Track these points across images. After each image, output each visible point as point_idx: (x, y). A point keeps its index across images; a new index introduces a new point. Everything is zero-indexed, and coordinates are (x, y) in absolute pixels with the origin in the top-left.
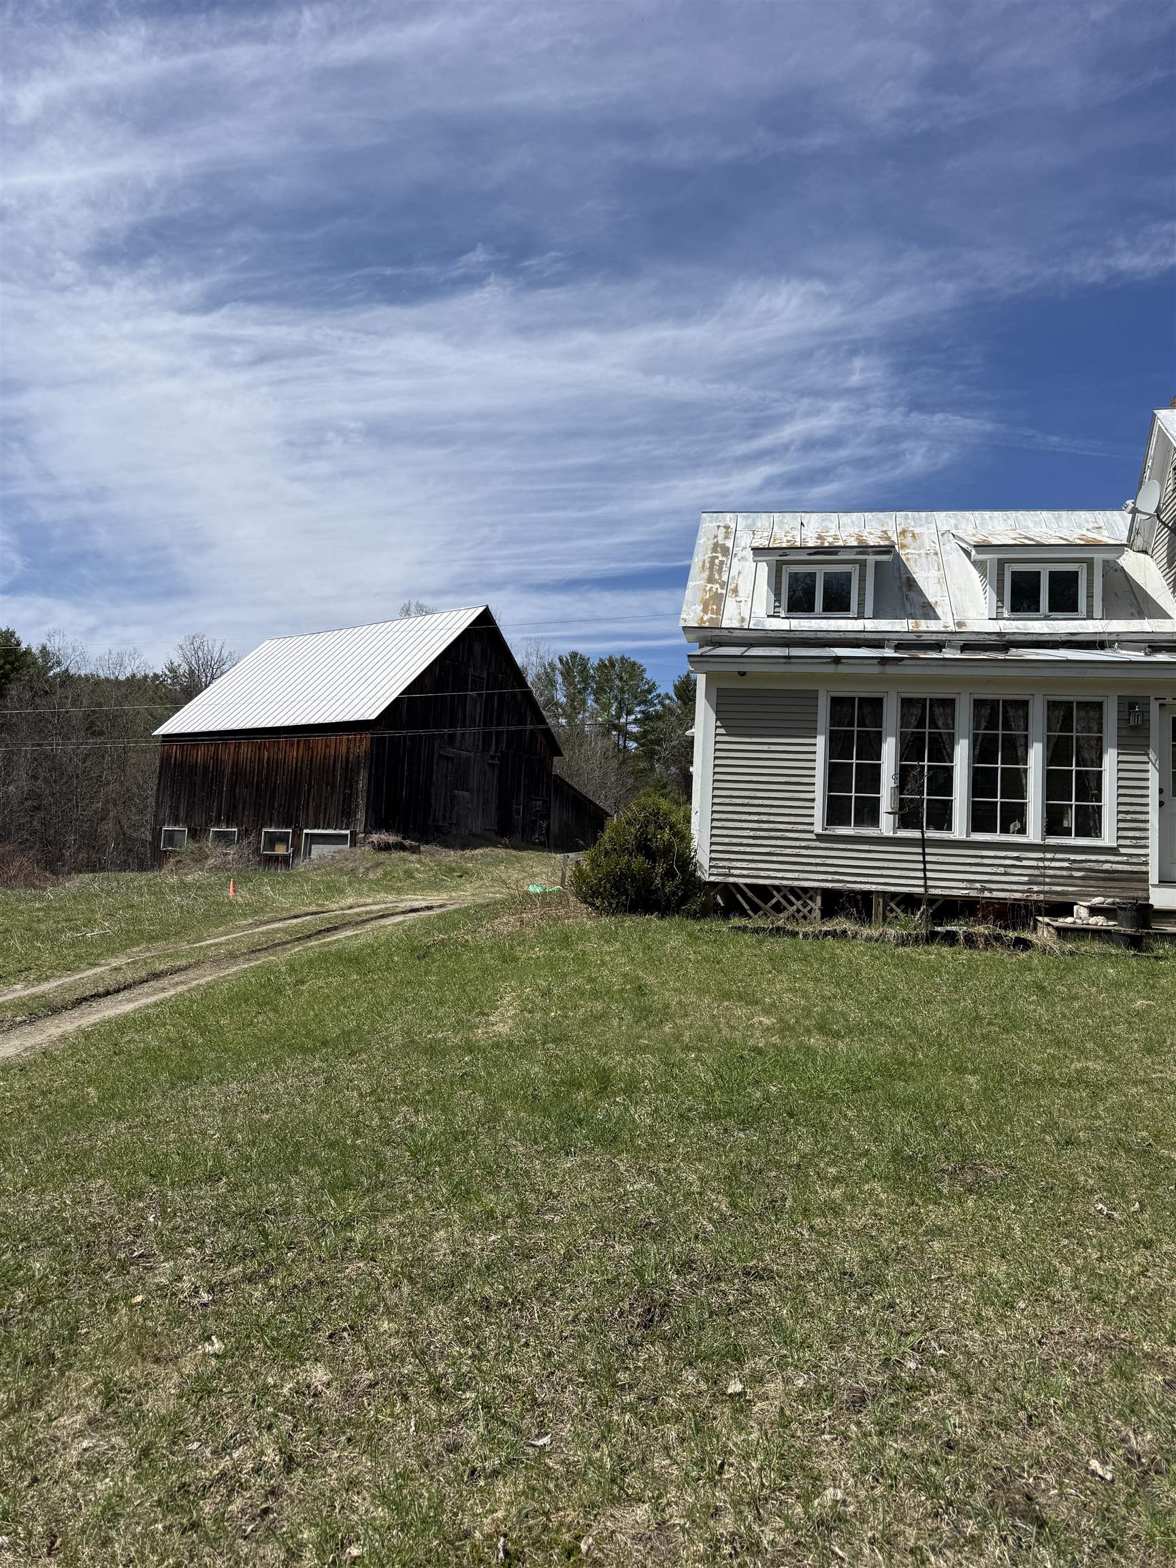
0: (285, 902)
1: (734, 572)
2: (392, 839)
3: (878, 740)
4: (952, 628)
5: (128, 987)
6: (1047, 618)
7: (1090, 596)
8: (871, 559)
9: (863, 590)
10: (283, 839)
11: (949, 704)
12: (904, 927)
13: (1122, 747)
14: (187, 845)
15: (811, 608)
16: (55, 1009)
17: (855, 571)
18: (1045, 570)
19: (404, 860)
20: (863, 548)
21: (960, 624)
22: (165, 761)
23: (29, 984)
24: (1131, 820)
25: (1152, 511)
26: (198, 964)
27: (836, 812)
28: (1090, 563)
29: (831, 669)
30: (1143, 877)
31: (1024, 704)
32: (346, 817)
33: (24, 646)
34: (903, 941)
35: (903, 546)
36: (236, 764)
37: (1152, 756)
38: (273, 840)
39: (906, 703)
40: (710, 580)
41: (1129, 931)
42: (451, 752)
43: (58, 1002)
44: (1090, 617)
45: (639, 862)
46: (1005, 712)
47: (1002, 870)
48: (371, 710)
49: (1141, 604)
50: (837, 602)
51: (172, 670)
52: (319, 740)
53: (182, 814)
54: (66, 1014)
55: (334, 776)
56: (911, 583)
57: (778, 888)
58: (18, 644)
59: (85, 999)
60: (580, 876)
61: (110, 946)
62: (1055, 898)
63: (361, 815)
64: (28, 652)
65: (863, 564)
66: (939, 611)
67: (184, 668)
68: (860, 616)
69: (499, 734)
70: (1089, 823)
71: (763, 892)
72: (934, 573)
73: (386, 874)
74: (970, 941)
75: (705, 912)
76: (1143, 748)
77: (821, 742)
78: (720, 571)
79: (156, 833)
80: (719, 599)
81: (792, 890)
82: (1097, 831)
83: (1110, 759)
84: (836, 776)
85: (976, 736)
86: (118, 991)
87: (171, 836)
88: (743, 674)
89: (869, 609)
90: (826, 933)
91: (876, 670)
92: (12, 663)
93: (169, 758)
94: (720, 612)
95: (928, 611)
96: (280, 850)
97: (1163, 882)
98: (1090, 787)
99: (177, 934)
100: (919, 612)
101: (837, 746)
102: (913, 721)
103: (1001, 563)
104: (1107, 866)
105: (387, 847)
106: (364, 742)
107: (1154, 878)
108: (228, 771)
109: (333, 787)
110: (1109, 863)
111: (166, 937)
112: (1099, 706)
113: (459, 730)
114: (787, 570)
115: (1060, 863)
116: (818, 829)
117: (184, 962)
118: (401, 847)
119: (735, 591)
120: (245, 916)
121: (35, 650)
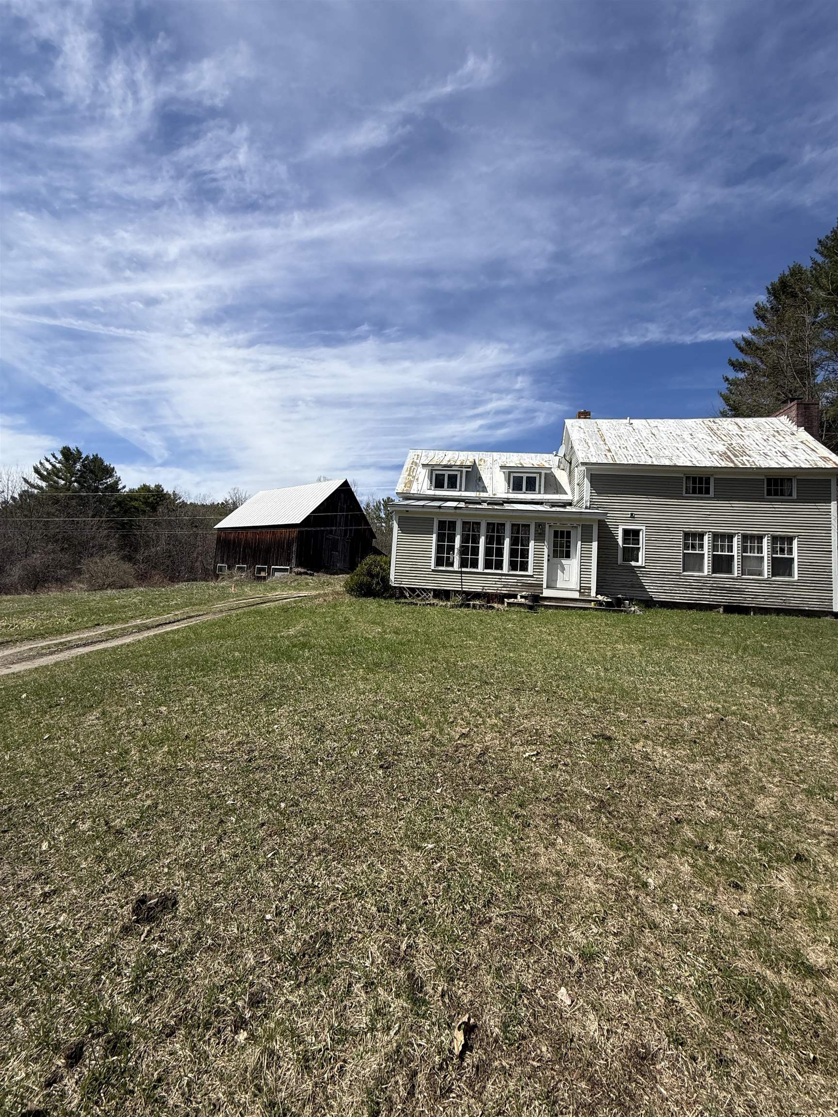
0: (251, 593)
1: (418, 473)
2: (302, 570)
3: (454, 535)
4: (491, 496)
5: (178, 621)
6: (525, 493)
7: (540, 486)
8: (464, 470)
9: (462, 481)
10: (263, 570)
11: (479, 524)
12: (453, 602)
13: (536, 540)
14: (227, 572)
15: (443, 487)
16: (148, 628)
17: (458, 474)
18: (525, 476)
19: (306, 579)
20: (461, 466)
21: (494, 495)
22: (219, 539)
23: (143, 619)
24: (538, 566)
25: (562, 456)
26: (207, 614)
27: (439, 562)
28: (540, 474)
29: (438, 510)
30: (541, 586)
31: (504, 525)
32: (288, 561)
33: (165, 491)
34: (452, 607)
35: (480, 465)
36: (246, 540)
37: (546, 544)
38: (260, 570)
39: (464, 523)
40: (409, 475)
41: (530, 603)
42: (331, 536)
43: (150, 625)
44: (540, 493)
45: (366, 579)
46: (497, 527)
48: (298, 521)
49: (558, 489)
50: (453, 485)
51: (226, 502)
52: (279, 530)
53: (225, 559)
54: (152, 630)
55: (284, 546)
56: (480, 479)
57: (418, 588)
58: (163, 490)
59: (161, 625)
60: (347, 583)
61: (177, 607)
62: (511, 593)
63: (294, 561)
64: (167, 494)
65: (461, 472)
66: (488, 489)
67: (231, 501)
68: (460, 490)
69: (351, 530)
70: (524, 567)
71: (413, 590)
72: (489, 475)
73: (298, 584)
74: (474, 606)
75: (391, 597)
76: (543, 541)
77: (434, 536)
78: (413, 472)
79: (215, 568)
80: (411, 482)
81: (423, 589)
82: (526, 569)
83: (532, 544)
84: (440, 549)
85: (487, 535)
86: (174, 622)
87: (221, 569)
88: (407, 511)
89: (463, 489)
90: (428, 604)
91: (453, 511)
92: (160, 498)
93: (220, 536)
94: (410, 487)
95: (484, 489)
96: (263, 574)
97: (548, 587)
98: (525, 554)
99: (205, 603)
100: (481, 489)
101: (440, 538)
102: (467, 529)
103: (510, 473)
104: (529, 582)
105: (300, 574)
106: (295, 533)
107: (545, 586)
108: (243, 543)
109: (283, 549)
110: (530, 581)
111: (200, 604)
112: (529, 525)
113: (334, 528)
114: (434, 473)
115: (513, 580)
116: (433, 568)
117: (202, 613)
118: (306, 573)
119: (417, 479)
120: (233, 598)
121: (171, 493)
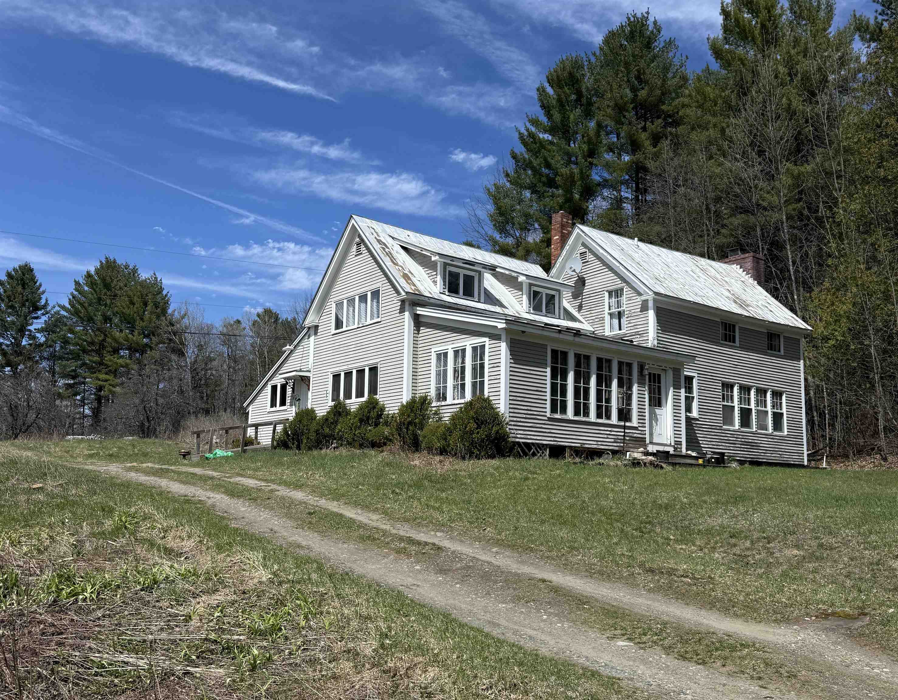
3: (567, 372)
7: (559, 308)
8: (484, 271)
9: (480, 287)
11: (589, 359)
13: (638, 383)
15: (457, 292)
17: (476, 276)
18: (545, 292)
20: (486, 266)
24: (641, 415)
27: (554, 406)
28: (559, 292)
29: (557, 335)
30: (644, 440)
31: (610, 361)
37: (646, 388)
39: (576, 356)
40: (394, 263)
47: (606, 436)
57: (533, 444)
65: (479, 273)
70: (629, 417)
71: (529, 446)
76: (644, 385)
77: (549, 370)
78: (394, 258)
80: (408, 277)
81: (539, 445)
82: (631, 419)
83: (635, 388)
84: (554, 389)
85: (597, 374)
88: (523, 332)
89: (482, 298)
98: (629, 400)
101: (554, 373)
103: (530, 285)
107: (647, 440)
110: (636, 434)
112: (632, 364)
114: (448, 269)
115: (623, 433)
116: (548, 414)
119: (411, 273)
